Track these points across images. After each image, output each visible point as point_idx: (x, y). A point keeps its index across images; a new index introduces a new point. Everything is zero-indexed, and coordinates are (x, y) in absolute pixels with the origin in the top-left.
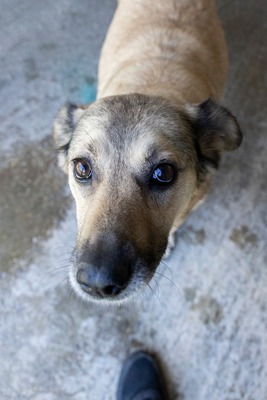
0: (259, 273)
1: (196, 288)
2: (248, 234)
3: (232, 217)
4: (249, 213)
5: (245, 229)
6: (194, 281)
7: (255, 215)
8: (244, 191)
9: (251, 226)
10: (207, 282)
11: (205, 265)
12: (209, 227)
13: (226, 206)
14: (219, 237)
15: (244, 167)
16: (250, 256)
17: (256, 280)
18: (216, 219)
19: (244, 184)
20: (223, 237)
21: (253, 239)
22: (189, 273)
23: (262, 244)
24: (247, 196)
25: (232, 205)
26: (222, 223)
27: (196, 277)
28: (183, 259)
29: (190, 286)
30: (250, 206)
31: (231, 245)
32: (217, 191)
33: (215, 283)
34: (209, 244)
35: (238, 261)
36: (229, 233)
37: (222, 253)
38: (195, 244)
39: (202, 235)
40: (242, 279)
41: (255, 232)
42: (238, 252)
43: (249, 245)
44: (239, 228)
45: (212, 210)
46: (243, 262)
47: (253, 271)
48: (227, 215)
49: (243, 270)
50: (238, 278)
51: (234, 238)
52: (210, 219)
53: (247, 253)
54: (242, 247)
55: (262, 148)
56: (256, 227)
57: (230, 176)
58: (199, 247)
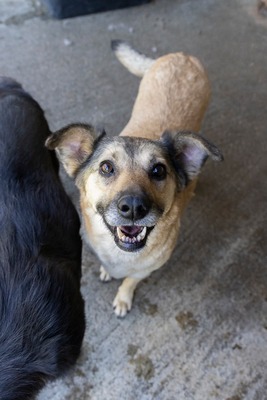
0: (192, 351)
1: (138, 347)
2: (191, 319)
3: (182, 302)
4: (197, 303)
5: (190, 315)
6: (138, 341)
7: (201, 306)
8: (197, 286)
9: (196, 314)
10: (148, 346)
11: (151, 332)
12: (162, 304)
13: (180, 293)
14: (168, 314)
15: (203, 267)
16: (188, 336)
17: (188, 356)
18: (169, 300)
19: (199, 281)
20: (171, 315)
21: (194, 324)
22: (136, 334)
23: (200, 330)
24: (199, 290)
25: (185, 293)
26: (173, 304)
27: (141, 338)
28: (134, 322)
29: (134, 344)
30: (199, 299)
31: (175, 323)
32: (176, 280)
33: (154, 348)
34: (158, 317)
35: (177, 336)
36: (176, 313)
37: (166, 327)
38: (147, 314)
39: (154, 309)
40: (177, 352)
41: (198, 319)
42: (180, 330)
43: (190, 328)
44: (185, 312)
45: (168, 292)
46: (181, 338)
47: (187, 349)
48: (179, 299)
49: (179, 345)
50: (174, 350)
51: (179, 319)
52: (164, 299)
53: (187, 333)
54: (184, 327)
55: (222, 258)
56: (199, 316)
57: (189, 271)
58: (150, 317)
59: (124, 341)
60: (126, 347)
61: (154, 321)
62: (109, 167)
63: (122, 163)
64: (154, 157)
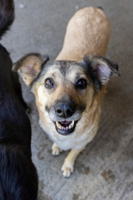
59: (70, 192)
60: (72, 196)
61: (88, 178)
62: (50, 82)
63: (58, 80)
64: (78, 74)
